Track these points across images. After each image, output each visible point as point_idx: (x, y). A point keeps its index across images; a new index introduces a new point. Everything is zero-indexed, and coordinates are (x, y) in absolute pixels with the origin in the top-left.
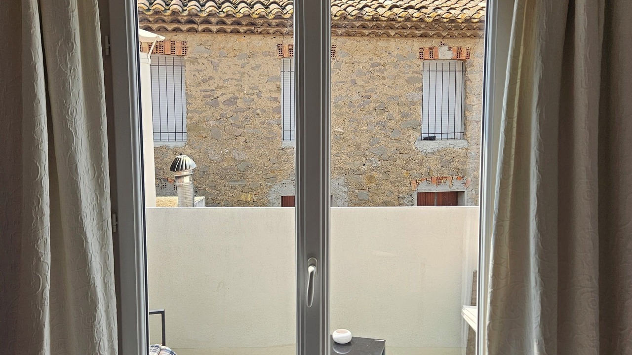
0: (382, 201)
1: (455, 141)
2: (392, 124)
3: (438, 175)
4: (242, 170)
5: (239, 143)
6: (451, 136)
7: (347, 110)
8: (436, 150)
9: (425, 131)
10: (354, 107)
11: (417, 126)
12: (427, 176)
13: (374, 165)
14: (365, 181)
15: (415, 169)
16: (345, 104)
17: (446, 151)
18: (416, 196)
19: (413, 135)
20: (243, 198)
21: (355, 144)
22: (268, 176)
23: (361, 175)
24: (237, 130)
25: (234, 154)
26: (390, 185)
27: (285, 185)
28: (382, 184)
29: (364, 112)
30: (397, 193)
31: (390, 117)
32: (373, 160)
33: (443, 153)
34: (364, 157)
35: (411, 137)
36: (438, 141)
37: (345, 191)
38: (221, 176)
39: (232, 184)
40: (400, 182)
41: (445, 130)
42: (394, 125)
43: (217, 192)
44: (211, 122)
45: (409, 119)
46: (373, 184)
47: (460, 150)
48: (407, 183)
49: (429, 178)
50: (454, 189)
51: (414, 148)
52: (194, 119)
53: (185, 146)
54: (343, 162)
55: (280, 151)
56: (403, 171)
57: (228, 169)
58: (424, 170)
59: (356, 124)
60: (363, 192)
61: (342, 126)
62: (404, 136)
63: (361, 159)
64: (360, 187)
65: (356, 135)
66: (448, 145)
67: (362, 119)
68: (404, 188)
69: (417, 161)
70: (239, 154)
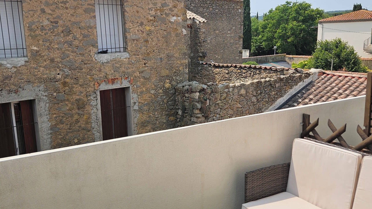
0: (75, 99)
1: (121, 53)
2: (76, 43)
3: (112, 77)
6: (118, 50)
7: (40, 33)
8: (109, 60)
9: (100, 47)
10: (45, 30)
11: (94, 45)
12: (105, 79)
13: (66, 74)
14: (61, 86)
15: (96, 75)
16: (37, 28)
17: (116, 60)
18: (99, 93)
19: (93, 51)
21: (50, 58)
23: (57, 82)
26: (79, 88)
28: (73, 87)
29: (54, 34)
30: (85, 93)
31: (75, 38)
32: (65, 70)
33: (114, 62)
34: (57, 68)
35: (91, 52)
36: (110, 54)
37: (45, 95)
40: (86, 85)
41: (113, 46)
42: (78, 43)
45: (88, 39)
46: (67, 88)
47: (125, 60)
48: (92, 85)
49: (108, 81)
50: (123, 86)
51: (94, 60)
54: (41, 73)
56: (88, 76)
58: (102, 75)
59: (49, 43)
60: (60, 94)
61: (38, 45)
62: (86, 51)
63: (56, 70)
64: (57, 90)
65: (50, 52)
66: (117, 56)
67: (53, 39)
68: (90, 89)
69: (97, 69)
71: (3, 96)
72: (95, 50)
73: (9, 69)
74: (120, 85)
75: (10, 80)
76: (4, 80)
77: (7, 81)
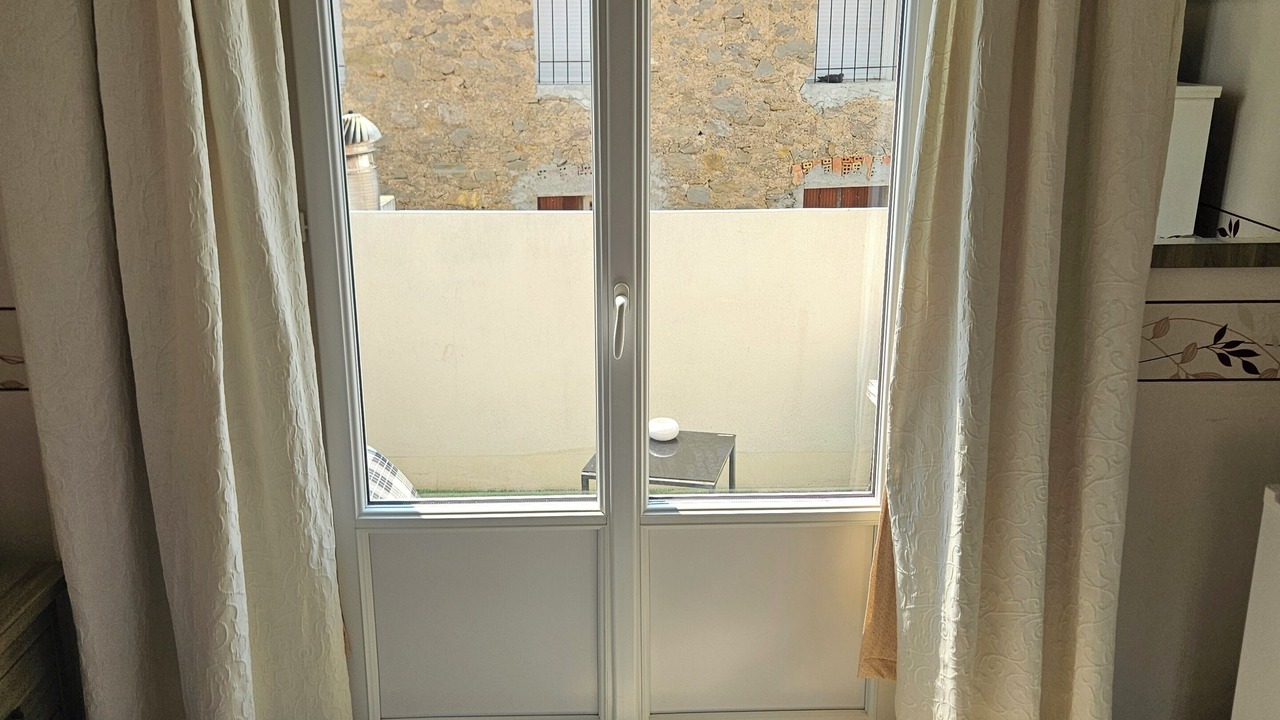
0: (734, 207)
1: (881, 84)
2: (756, 49)
3: (846, 153)
4: (459, 144)
5: (450, 88)
6: (873, 73)
7: (668, 20)
8: (842, 103)
9: (822, 63)
10: (681, 12)
11: (806, 54)
12: (823, 156)
13: (719, 134)
14: (702, 166)
15: (799, 142)
16: (662, 6)
17: (863, 104)
18: (800, 194)
19: (798, 73)
20: (461, 200)
21: (683, 90)
22: (510, 157)
23: (695, 153)
24: (445, 62)
25: (440, 112)
26: (750, 175)
27: (543, 174)
28: (733, 172)
29: (701, 25)
30: (763, 190)
31: (753, 36)
32: (718, 123)
33: (856, 110)
34: (700, 116)
35: (794, 76)
36: (848, 85)
37: (663, 188)
38: (417, 156)
39: (440, 172)
40: (770, 168)
41: (862, 62)
42: (760, 50)
43: (411, 188)
44: (392, 45)
45: (791, 39)
46: (718, 173)
48: (785, 170)
49: (827, 161)
50: (875, 182)
51: (799, 100)
52: (359, 38)
54: (658, 128)
55: (532, 105)
56: (777, 145)
57: (430, 142)
58: (817, 144)
59: (685, 49)
60: (699, 188)
61: (658, 54)
62: (781, 73)
63: (694, 122)
64: (692, 178)
65: (685, 72)
66: (867, 91)
67: (697, 39)
68: (777, 181)
69: (804, 126)
70: (450, 112)
71: (566, 178)
72: (806, 71)
73: (586, 111)
74: (865, 180)
75: (586, 139)
76: (571, 139)
77: (578, 142)
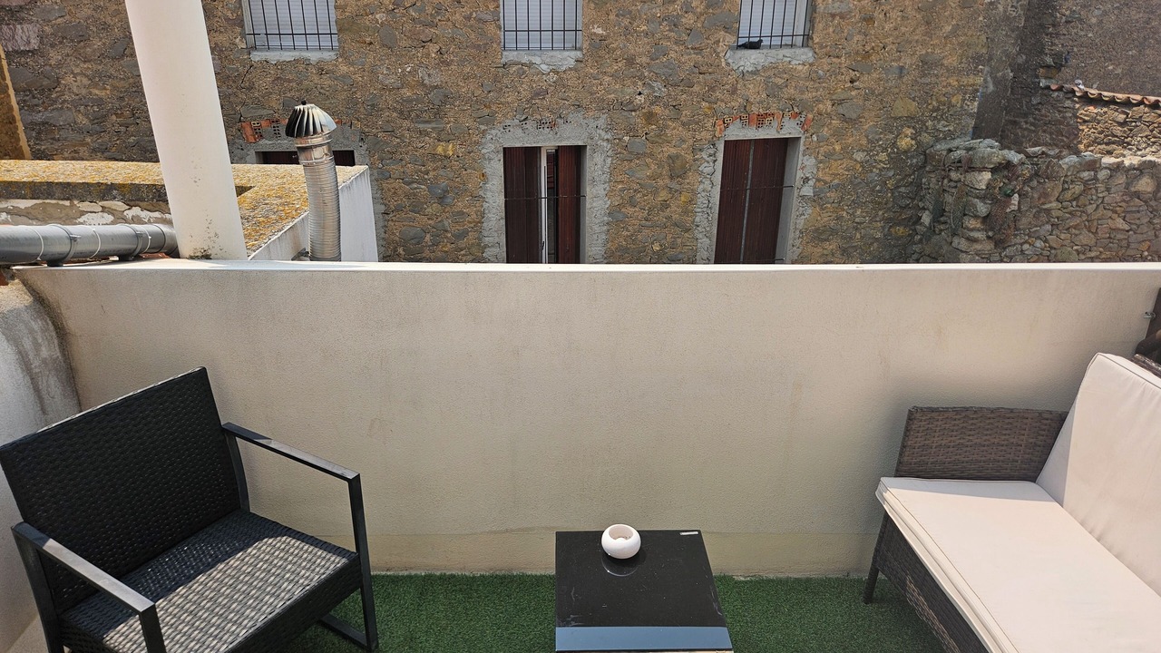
0: (666, 155)
1: (793, 50)
2: (689, 20)
3: (761, 110)
4: (437, 102)
5: (428, 55)
6: (787, 40)
8: (760, 68)
9: (744, 32)
11: (731, 26)
12: (742, 112)
13: (656, 94)
14: (640, 121)
15: (722, 101)
17: (777, 67)
18: (721, 147)
19: (724, 41)
20: (440, 150)
21: (626, 56)
22: (480, 114)
23: (635, 111)
24: (424, 31)
25: (420, 75)
26: (680, 128)
27: (509, 128)
28: (666, 127)
30: (691, 142)
31: (687, 8)
32: (655, 84)
33: (770, 73)
34: (640, 79)
35: (721, 44)
36: (765, 51)
37: (607, 139)
38: (401, 113)
39: (421, 126)
40: (697, 123)
41: (777, 31)
42: (692, 21)
43: (398, 140)
44: (378, 16)
45: (719, 11)
46: (653, 127)
47: (800, 67)
48: (710, 124)
49: (745, 117)
50: (784, 134)
51: (724, 64)
52: (349, 9)
53: (336, 60)
54: (604, 89)
55: (499, 70)
56: (704, 103)
57: (411, 101)
58: (737, 102)
59: (628, 20)
60: (637, 140)
61: (604, 25)
62: (709, 41)
63: (635, 84)
64: (632, 131)
65: (628, 40)
66: (781, 57)
67: (639, 11)
68: (702, 134)
69: (727, 87)
70: (429, 75)
71: (526, 131)
72: (731, 39)
73: (544, 74)
74: (775, 132)
75: (544, 98)
76: (532, 98)
77: (537, 101)
